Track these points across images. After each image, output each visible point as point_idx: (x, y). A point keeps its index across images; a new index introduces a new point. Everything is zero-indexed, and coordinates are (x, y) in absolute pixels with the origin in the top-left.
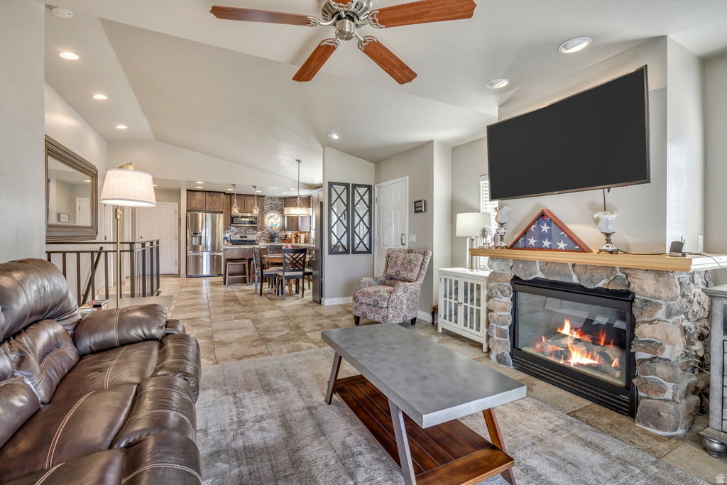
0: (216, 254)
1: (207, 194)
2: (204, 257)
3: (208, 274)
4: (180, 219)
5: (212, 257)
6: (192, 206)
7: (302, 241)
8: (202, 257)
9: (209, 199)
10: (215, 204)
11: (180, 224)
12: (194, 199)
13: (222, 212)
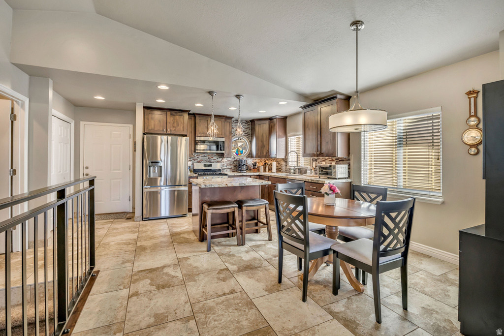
0: (177, 188)
1: (169, 113)
2: (163, 193)
3: (167, 215)
4: (135, 144)
5: (172, 193)
6: (150, 128)
7: (274, 169)
8: (160, 193)
9: (170, 119)
10: (178, 125)
11: (135, 150)
12: (152, 118)
13: (186, 136)
